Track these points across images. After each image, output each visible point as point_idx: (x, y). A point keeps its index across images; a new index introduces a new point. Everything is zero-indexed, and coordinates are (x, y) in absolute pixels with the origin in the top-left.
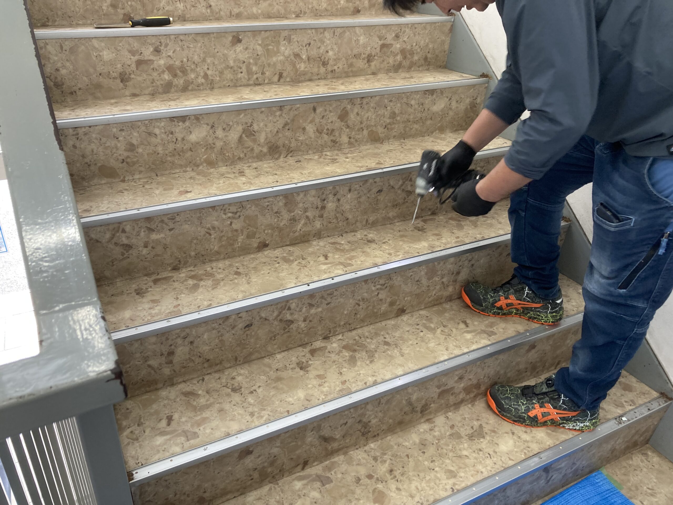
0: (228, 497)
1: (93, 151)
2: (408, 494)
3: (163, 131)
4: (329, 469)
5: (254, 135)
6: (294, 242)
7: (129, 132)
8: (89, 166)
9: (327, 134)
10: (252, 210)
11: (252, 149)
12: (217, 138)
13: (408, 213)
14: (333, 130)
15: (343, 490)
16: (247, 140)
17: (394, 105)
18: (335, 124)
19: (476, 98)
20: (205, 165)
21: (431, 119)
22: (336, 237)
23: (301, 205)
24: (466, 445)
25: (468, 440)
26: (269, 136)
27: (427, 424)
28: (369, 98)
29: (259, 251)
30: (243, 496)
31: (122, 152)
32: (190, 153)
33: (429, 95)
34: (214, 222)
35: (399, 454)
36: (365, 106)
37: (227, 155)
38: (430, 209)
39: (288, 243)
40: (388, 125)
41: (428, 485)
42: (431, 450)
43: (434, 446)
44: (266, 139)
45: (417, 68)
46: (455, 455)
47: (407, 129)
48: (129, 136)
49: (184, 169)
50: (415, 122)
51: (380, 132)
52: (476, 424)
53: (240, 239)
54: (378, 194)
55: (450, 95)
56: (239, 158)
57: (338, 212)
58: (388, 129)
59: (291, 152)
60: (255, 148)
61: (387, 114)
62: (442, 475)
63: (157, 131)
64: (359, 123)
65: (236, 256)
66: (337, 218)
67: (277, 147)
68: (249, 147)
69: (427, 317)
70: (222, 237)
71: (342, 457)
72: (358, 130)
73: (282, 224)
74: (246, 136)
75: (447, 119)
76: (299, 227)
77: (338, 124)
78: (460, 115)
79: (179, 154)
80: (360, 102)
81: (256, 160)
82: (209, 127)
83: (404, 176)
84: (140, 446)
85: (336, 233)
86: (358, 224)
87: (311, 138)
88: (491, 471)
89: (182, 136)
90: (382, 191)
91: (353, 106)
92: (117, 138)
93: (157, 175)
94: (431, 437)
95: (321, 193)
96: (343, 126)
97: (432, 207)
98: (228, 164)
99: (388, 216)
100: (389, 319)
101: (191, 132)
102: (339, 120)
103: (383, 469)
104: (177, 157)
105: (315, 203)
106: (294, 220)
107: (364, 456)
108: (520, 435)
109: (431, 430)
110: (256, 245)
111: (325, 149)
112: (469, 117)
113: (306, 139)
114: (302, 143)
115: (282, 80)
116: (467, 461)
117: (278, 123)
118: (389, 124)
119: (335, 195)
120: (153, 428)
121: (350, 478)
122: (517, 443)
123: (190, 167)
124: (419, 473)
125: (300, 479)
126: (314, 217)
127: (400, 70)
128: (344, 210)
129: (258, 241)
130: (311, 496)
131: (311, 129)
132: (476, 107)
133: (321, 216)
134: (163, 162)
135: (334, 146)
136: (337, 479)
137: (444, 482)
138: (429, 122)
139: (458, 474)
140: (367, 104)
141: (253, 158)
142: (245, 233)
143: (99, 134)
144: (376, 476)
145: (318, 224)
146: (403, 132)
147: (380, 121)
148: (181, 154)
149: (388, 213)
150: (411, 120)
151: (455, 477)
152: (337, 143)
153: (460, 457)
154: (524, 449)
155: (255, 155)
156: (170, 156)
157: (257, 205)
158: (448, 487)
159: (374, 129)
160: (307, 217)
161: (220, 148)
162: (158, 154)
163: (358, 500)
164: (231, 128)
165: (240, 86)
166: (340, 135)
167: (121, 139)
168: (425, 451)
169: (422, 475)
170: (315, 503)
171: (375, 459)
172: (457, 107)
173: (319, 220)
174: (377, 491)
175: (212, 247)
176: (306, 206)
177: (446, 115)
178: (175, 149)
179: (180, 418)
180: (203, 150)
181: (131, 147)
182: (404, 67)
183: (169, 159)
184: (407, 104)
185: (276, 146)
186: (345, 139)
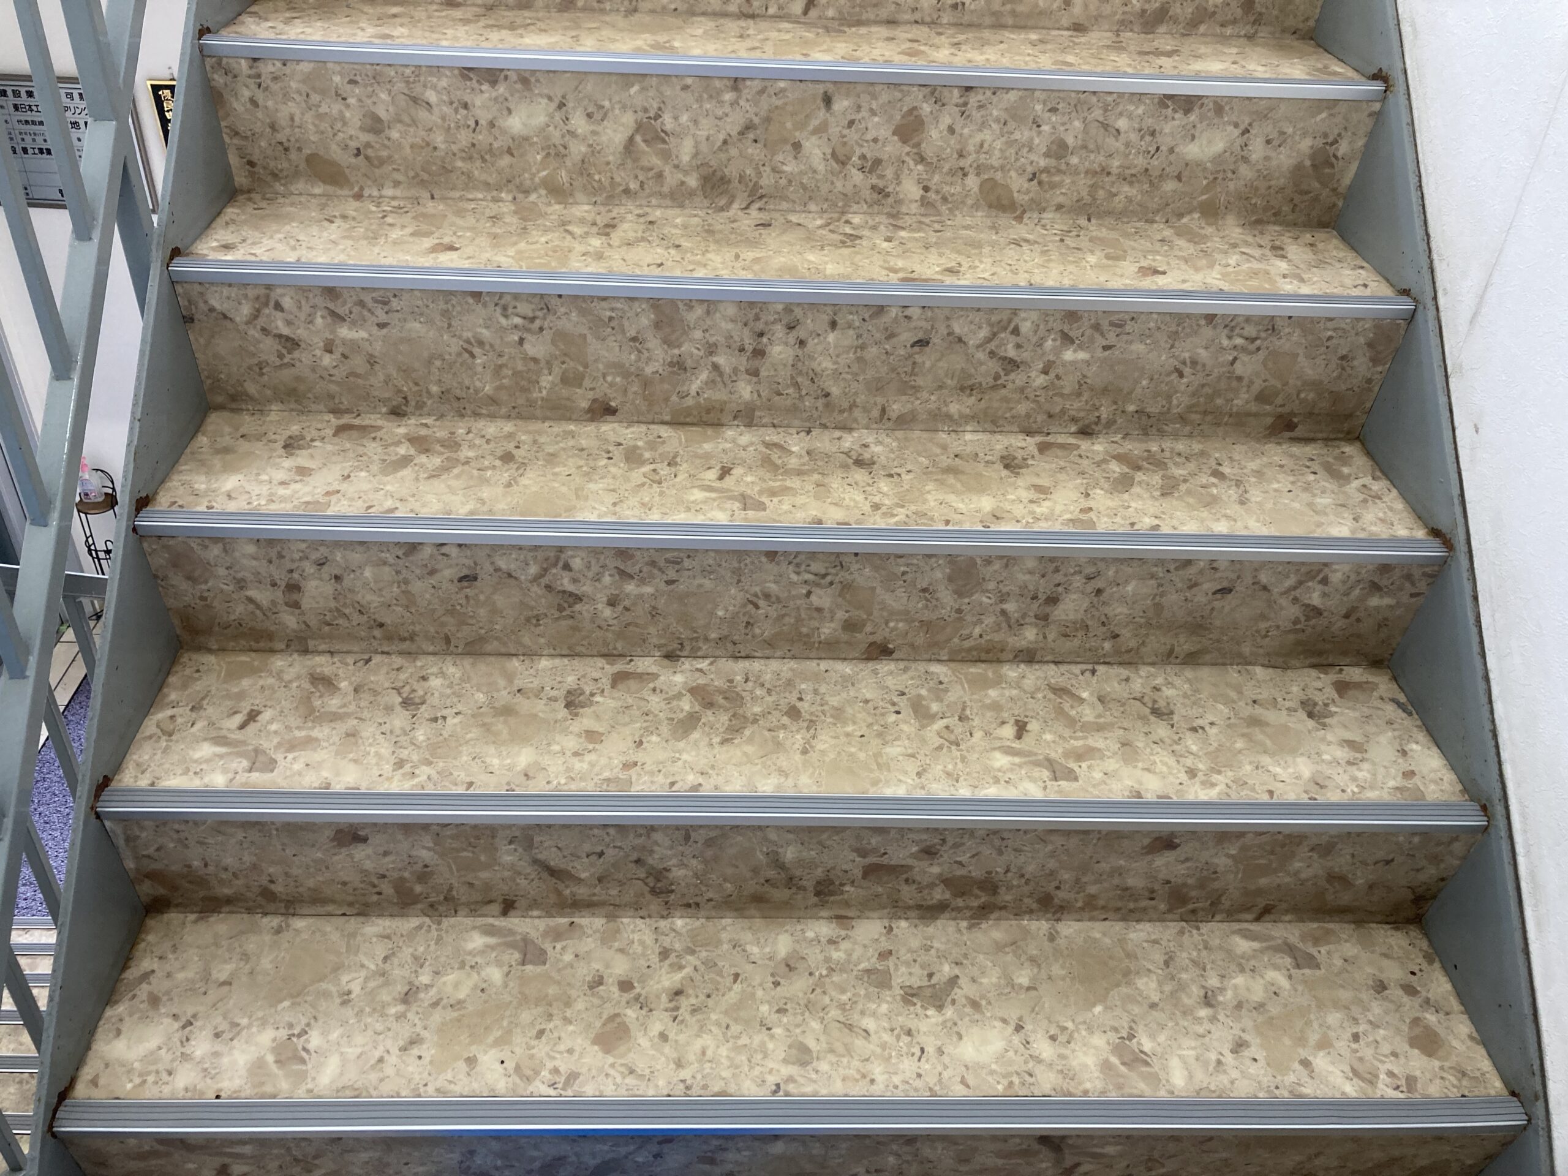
0: (330, 908)
1: (292, 119)
2: (675, 1055)
3: (445, 98)
4: (557, 935)
5: (664, 142)
6: (682, 420)
7: (370, 89)
8: (286, 149)
9: (861, 169)
10: (571, 321)
11: (660, 176)
12: (572, 134)
13: (1008, 415)
14: (878, 162)
15: (552, 990)
16: (647, 149)
17: (1064, 124)
18: (884, 145)
19: (1336, 142)
20: (543, 192)
21: (1179, 178)
22: (794, 431)
23: (698, 334)
24: (884, 1007)
25: (898, 998)
26: (704, 148)
27: (834, 925)
28: (989, 93)
29: (592, 420)
30: (361, 919)
31: (354, 132)
32: (505, 161)
33: (1175, 111)
34: (479, 330)
35: (720, 964)
36: (974, 113)
37: (597, 177)
38: (1074, 420)
39: (667, 418)
40: (1042, 172)
41: (732, 1055)
42: (798, 986)
43: (811, 980)
44: (696, 155)
45: (1218, 30)
46: (842, 1019)
47: (1101, 193)
48: (369, 97)
49: (495, 193)
50: (1130, 179)
51: (1015, 187)
52: (947, 970)
53: (546, 381)
54: (916, 349)
55: (1247, 121)
56: (627, 191)
57: (800, 373)
58: (1040, 183)
59: (761, 197)
60: (667, 173)
61: (1041, 143)
62: (777, 1048)
63: (432, 96)
64: (955, 156)
65: (537, 418)
66: (797, 385)
67: (724, 181)
68: (651, 169)
69: (941, 683)
70: (501, 366)
71: (599, 922)
72: (952, 173)
73: (649, 370)
74: (645, 141)
75: (1232, 186)
76: (694, 387)
77: (893, 148)
78: (1273, 183)
79: (482, 157)
80: (961, 101)
81: (668, 202)
82: (554, 105)
83: (994, 319)
84: (165, 751)
85: (797, 423)
86: (857, 413)
87: (815, 172)
88: (896, 1087)
89: (490, 117)
90: (928, 343)
91: (937, 107)
92: (344, 99)
93: (433, 198)
94: (820, 957)
95: (751, 316)
96: (908, 154)
97: (1082, 414)
98: (599, 199)
99: (944, 409)
100: (845, 659)
101: (509, 111)
102: (896, 138)
103: (667, 979)
104: (478, 163)
105: (737, 338)
106: (679, 366)
107: (646, 938)
108: (1031, 1040)
109: (831, 942)
110: (585, 404)
111: (855, 207)
112: (1307, 193)
113: (801, 173)
114: (790, 181)
115: (813, 13)
116: (859, 1042)
117: (729, 120)
118: (1046, 170)
119: (791, 328)
120: (211, 724)
121: (584, 972)
122: (1011, 1054)
123: (509, 191)
124: (731, 1023)
125: (489, 931)
126: (735, 370)
127: (1162, 29)
128: (818, 370)
129: (591, 395)
130: (483, 974)
131: (815, 150)
132: (1332, 166)
133: (755, 373)
134: (446, 171)
135: (877, 203)
136: (558, 961)
137: (771, 1064)
138: (1169, 186)
139: (815, 1064)
140: (980, 107)
141: (662, 195)
142: (557, 370)
143: (303, 81)
144: (637, 990)
145: (745, 391)
146: (1087, 199)
147: (1017, 160)
148: (487, 157)
149: (946, 404)
150: (1115, 171)
151: (803, 1064)
152: (888, 195)
153: (850, 1027)
154: (1018, 1074)
155: (665, 189)
156: (463, 159)
157: (583, 312)
158: (771, 1080)
159: (999, 176)
160: (716, 367)
161: (579, 158)
162: (435, 148)
163: (567, 1021)
164: (605, 114)
165: (704, 14)
166: (897, 177)
167: (352, 101)
168: (782, 981)
169: (735, 1028)
170: (483, 990)
171: (664, 954)
172: (1267, 158)
173: (749, 382)
174: (618, 1020)
175: (478, 384)
176: (712, 340)
177: (1230, 175)
178: (473, 145)
179: (272, 721)
180: (539, 157)
181: (375, 125)
182: (1175, 20)
183: (459, 164)
184: (1105, 126)
185: (722, 178)
186: (911, 189)
